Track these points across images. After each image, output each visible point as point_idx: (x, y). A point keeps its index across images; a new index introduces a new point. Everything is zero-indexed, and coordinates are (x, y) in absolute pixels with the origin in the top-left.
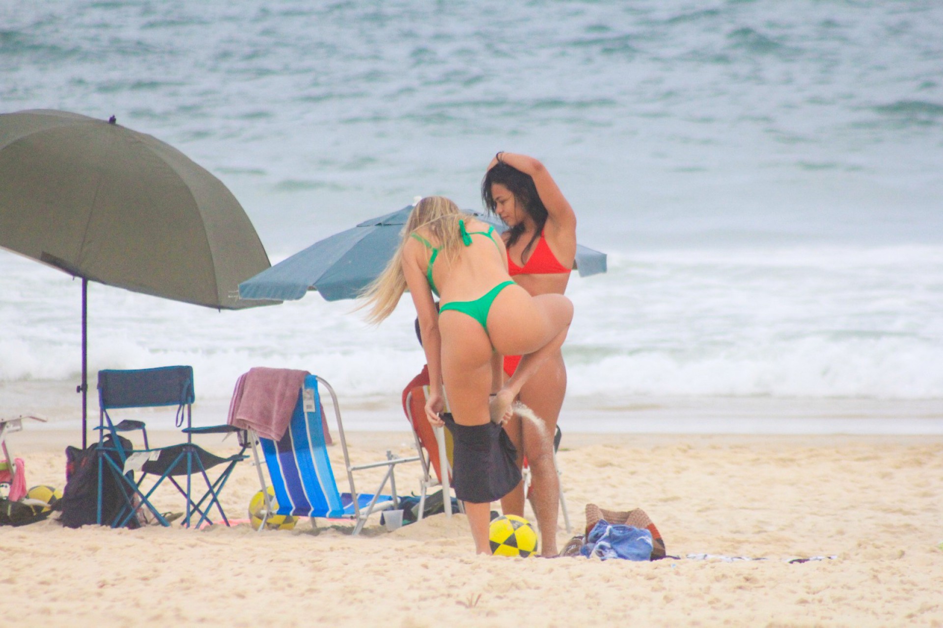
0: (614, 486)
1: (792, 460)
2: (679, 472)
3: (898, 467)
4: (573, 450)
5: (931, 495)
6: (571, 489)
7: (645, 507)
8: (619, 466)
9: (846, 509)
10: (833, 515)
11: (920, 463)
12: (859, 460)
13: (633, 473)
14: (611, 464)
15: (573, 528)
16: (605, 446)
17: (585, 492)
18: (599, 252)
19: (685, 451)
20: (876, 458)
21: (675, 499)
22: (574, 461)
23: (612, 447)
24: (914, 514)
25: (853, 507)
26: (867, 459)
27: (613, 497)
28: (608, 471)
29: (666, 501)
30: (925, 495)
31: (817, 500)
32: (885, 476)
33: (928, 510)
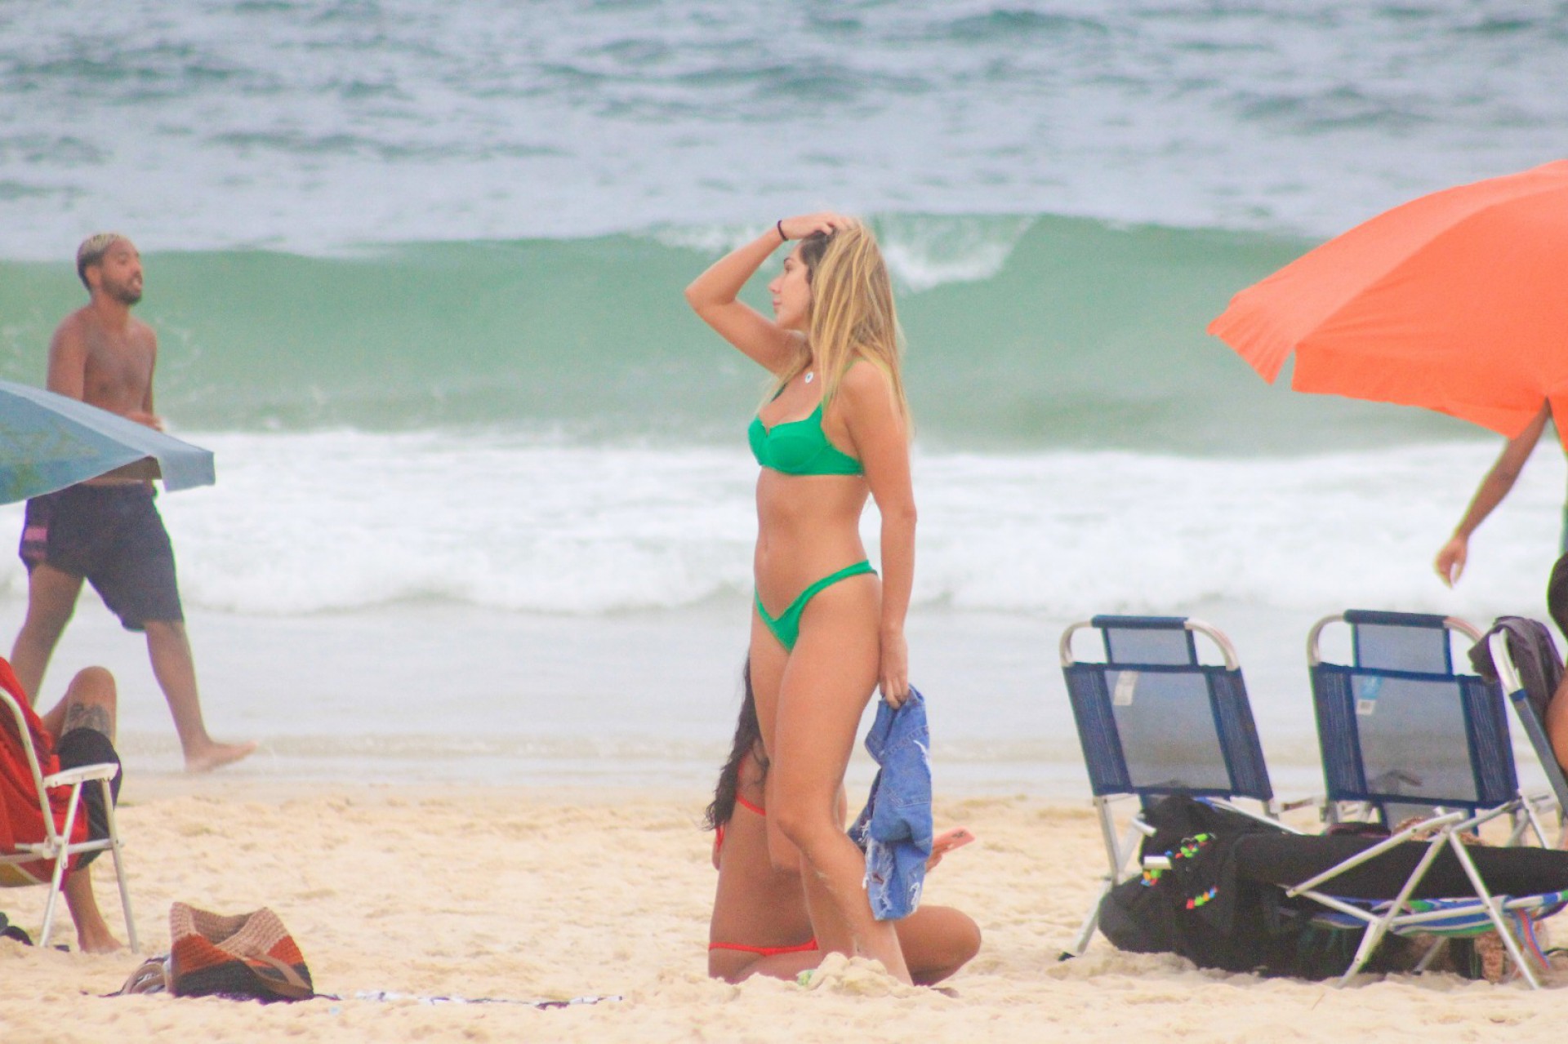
0: (214, 871)
1: (532, 828)
2: (330, 847)
4: (140, 804)
6: (138, 876)
7: (273, 906)
8: (223, 834)
9: (631, 914)
10: (607, 925)
12: (648, 829)
13: (247, 848)
14: (208, 831)
15: (141, 944)
16: (198, 799)
17: (161, 880)
18: (199, 448)
19: (340, 809)
21: (325, 894)
22: (141, 824)
23: (208, 800)
25: (641, 910)
26: (664, 827)
27: (212, 890)
28: (202, 843)
29: (308, 897)
31: (578, 898)
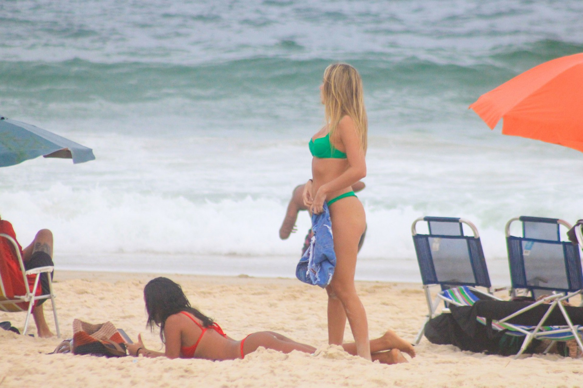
0: (89, 307)
1: (210, 293)
2: (133, 299)
3: (280, 300)
4: (61, 282)
5: (302, 319)
6: (60, 309)
7: (111, 321)
8: (92, 294)
9: (247, 327)
10: (237, 331)
11: (295, 298)
12: (254, 294)
13: (101, 299)
14: (87, 292)
15: (61, 335)
16: (83, 280)
17: (69, 310)
18: (86, 148)
19: (137, 285)
20: (266, 293)
21: (131, 317)
22: (62, 289)
23: (87, 281)
24: (291, 331)
25: (251, 325)
26: (260, 294)
27: (88, 314)
28: (84, 297)
29: (124, 318)
30: (298, 319)
31: (227, 320)
32: (271, 305)
33: (300, 329)
